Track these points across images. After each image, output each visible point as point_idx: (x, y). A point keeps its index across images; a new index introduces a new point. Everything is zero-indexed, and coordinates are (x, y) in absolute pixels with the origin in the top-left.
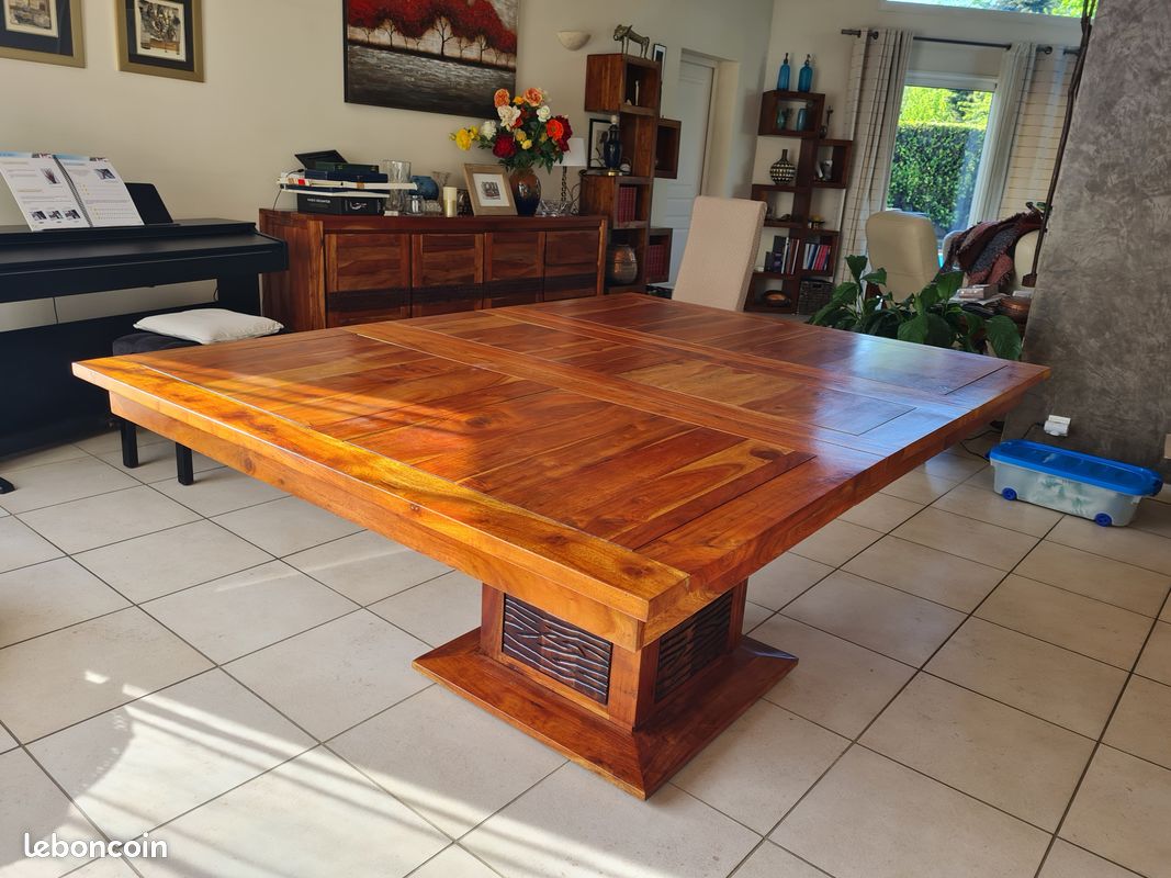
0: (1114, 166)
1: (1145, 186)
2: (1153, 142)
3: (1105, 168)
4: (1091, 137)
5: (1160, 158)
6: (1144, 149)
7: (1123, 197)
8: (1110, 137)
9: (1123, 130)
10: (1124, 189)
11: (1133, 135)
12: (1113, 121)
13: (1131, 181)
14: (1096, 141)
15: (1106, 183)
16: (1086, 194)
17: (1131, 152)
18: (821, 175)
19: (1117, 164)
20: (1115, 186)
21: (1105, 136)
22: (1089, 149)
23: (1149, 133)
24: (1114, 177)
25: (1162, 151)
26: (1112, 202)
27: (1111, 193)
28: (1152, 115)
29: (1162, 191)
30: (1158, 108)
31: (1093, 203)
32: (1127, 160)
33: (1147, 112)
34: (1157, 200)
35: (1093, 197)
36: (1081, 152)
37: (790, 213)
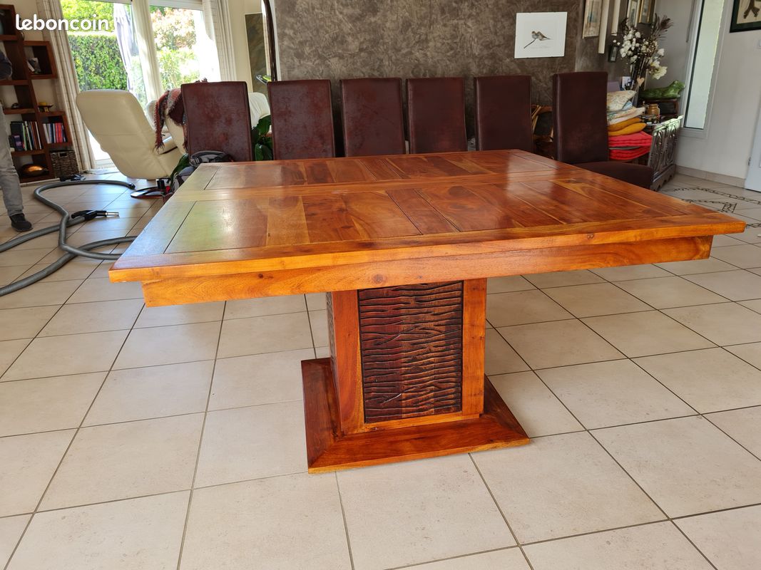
0: (306, 41)
1: (324, 52)
2: (322, 27)
3: (301, 43)
4: (289, 25)
5: (327, 36)
6: (318, 31)
7: (315, 60)
8: (299, 24)
9: (304, 20)
10: (314, 56)
11: (310, 23)
12: (298, 15)
13: (316, 50)
14: (292, 28)
15: (304, 53)
16: (296, 60)
17: (312, 32)
18: (33, 70)
19: (307, 41)
20: (309, 54)
21: (296, 24)
22: (289, 32)
23: (318, 21)
24: (307, 48)
25: (327, 32)
26: (310, 63)
27: (309, 59)
28: (316, 10)
29: (333, 55)
30: (318, 6)
31: (301, 65)
32: (311, 37)
33: (313, 9)
34: (332, 60)
35: (300, 63)
36: (286, 34)
37: (16, 101)
